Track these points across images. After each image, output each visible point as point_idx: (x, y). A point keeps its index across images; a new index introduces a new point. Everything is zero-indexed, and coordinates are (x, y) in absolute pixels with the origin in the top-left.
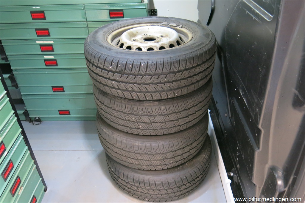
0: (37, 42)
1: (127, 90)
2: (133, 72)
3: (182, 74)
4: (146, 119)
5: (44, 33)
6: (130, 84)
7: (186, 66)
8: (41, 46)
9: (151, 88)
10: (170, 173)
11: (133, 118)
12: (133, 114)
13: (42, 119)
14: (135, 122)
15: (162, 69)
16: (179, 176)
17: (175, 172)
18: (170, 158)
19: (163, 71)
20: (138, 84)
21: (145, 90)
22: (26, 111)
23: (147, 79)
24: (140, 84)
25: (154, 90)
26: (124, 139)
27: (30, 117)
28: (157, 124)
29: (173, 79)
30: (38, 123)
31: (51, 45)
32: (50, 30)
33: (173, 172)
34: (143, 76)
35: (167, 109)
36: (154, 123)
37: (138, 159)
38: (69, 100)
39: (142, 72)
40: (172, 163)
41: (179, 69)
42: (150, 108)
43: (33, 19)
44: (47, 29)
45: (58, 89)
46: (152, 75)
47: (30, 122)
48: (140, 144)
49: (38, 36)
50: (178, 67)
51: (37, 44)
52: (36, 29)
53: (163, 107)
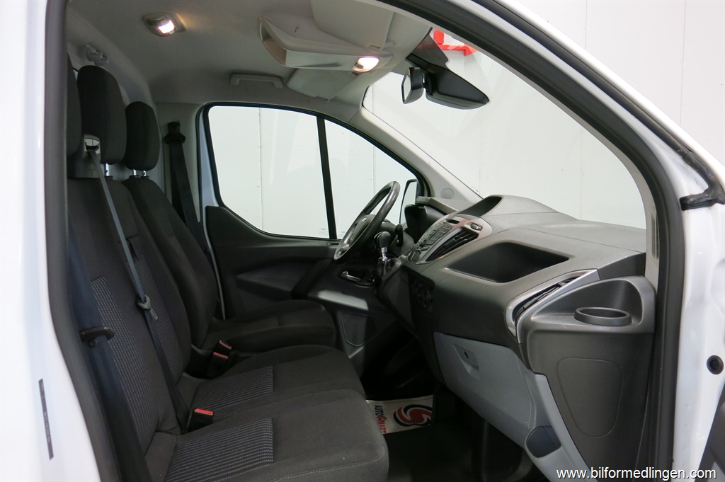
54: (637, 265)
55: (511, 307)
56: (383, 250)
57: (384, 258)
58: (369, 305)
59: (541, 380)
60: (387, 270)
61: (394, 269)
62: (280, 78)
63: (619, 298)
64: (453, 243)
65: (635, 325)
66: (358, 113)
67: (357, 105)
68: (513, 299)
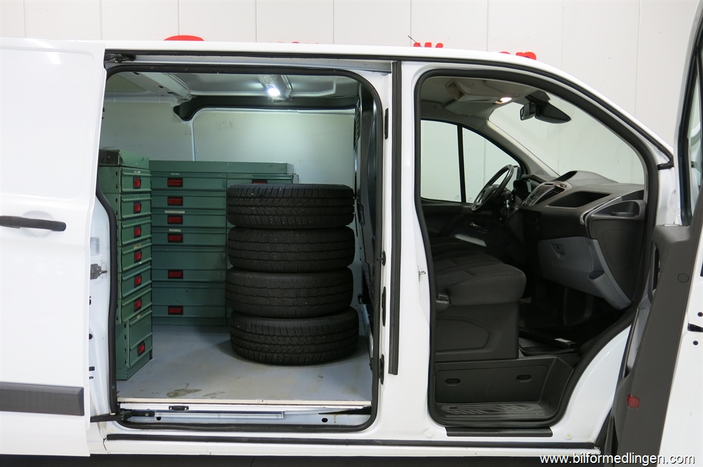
0: (166, 212)
1: (265, 214)
4: (281, 248)
5: (176, 201)
6: (268, 208)
8: (170, 216)
11: (267, 247)
14: (269, 252)
18: (304, 297)
20: (276, 207)
21: (281, 213)
23: (283, 202)
24: (277, 207)
28: (291, 253)
31: (181, 216)
32: (184, 198)
35: (302, 237)
36: (288, 252)
38: (186, 291)
42: (285, 235)
43: (169, 186)
44: (181, 198)
45: (176, 274)
48: (273, 278)
49: (169, 205)
51: (166, 214)
52: (169, 197)
54: (640, 195)
55: (582, 216)
56: (507, 201)
57: (508, 206)
58: (486, 244)
59: (595, 241)
60: (510, 213)
61: (514, 211)
62: (440, 103)
63: (631, 207)
64: (550, 194)
65: (636, 217)
66: (485, 124)
67: (486, 119)
68: (582, 213)
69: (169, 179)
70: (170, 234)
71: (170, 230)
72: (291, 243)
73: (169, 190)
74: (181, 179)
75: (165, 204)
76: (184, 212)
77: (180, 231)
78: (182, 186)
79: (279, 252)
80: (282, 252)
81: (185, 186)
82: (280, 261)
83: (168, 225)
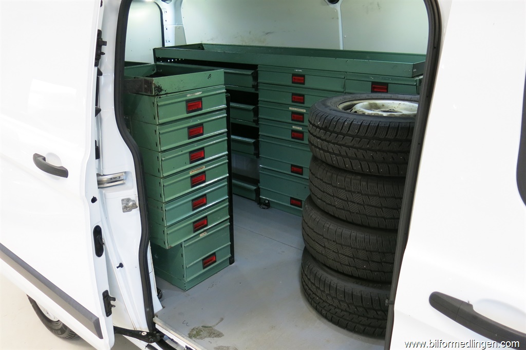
0: (290, 108)
1: (328, 151)
2: (336, 129)
3: (390, 144)
4: (343, 194)
5: (299, 99)
6: (331, 144)
7: (396, 136)
8: (293, 113)
9: (351, 152)
10: (361, 284)
11: (330, 190)
12: (331, 184)
13: (271, 205)
14: (331, 195)
15: (365, 132)
16: (371, 293)
17: (368, 286)
18: (363, 260)
19: (366, 135)
21: (345, 154)
22: (259, 188)
23: (348, 140)
24: (340, 145)
25: (354, 156)
26: (318, 217)
27: (260, 198)
28: (354, 204)
29: (378, 148)
30: (266, 207)
31: (302, 114)
32: (305, 96)
33: (365, 285)
34: (344, 135)
35: (369, 187)
36: (351, 202)
37: (324, 247)
38: (305, 187)
39: (344, 131)
40: (365, 269)
41: (387, 137)
42: (349, 180)
43: (293, 82)
44: (303, 96)
45: (297, 170)
46: (353, 137)
47: (258, 204)
48: (331, 227)
49: (293, 102)
50: (385, 134)
51: (290, 111)
52: (293, 94)
53: (364, 183)
69: (294, 75)
70: (293, 131)
71: (293, 127)
72: (354, 192)
73: (293, 87)
74: (303, 76)
75: (289, 100)
76: (305, 111)
77: (301, 129)
78: (304, 84)
79: (341, 199)
80: (344, 200)
81: (307, 85)
82: (342, 209)
83: (291, 121)
